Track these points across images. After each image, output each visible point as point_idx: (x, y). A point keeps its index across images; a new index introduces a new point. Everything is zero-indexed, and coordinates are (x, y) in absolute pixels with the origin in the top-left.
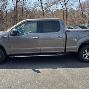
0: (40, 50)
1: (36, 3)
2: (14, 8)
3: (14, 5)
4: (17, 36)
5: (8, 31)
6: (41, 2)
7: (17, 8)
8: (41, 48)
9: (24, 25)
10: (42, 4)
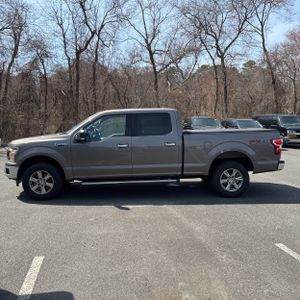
0: (132, 170)
1: (134, 51)
2: (70, 67)
3: (69, 59)
4: (87, 144)
5: (70, 133)
6: (149, 49)
7: (77, 67)
8: (134, 166)
9: (99, 121)
10: (151, 54)
